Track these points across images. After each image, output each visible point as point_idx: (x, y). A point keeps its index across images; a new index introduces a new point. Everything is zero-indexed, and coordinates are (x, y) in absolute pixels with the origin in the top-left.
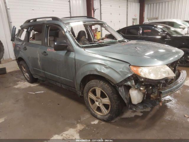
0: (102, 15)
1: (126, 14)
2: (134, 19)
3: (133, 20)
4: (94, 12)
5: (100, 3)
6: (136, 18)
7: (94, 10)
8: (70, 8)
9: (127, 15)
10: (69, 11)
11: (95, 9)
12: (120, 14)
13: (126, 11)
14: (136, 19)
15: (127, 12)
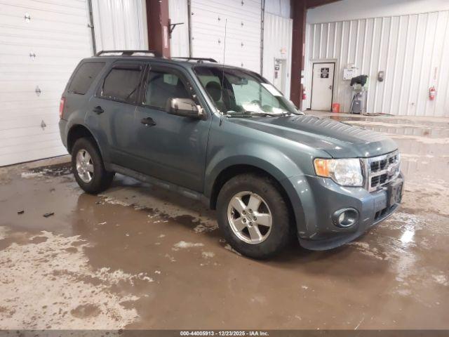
0: (193, 42)
1: (259, 45)
2: (278, 61)
3: (276, 63)
4: (170, 32)
5: (189, 7)
6: (284, 58)
7: (169, 25)
8: (91, 14)
9: (262, 48)
10: (87, 21)
11: (172, 22)
12: (242, 45)
13: (259, 36)
14: (284, 61)
15: (262, 40)
